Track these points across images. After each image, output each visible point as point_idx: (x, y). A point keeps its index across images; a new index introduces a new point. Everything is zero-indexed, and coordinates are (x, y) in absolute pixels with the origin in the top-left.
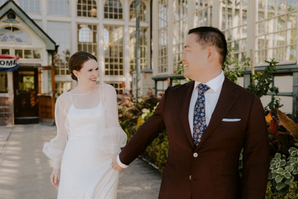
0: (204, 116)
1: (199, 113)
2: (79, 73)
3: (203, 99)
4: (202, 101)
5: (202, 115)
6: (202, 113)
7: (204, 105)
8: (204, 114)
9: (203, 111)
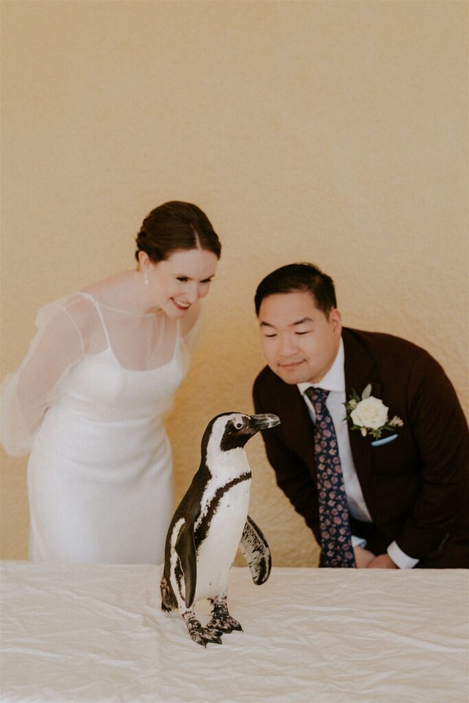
0: (337, 454)
1: (325, 449)
2: (151, 266)
3: (328, 420)
4: (327, 423)
5: (332, 452)
6: (332, 450)
7: (334, 432)
8: (335, 451)
9: (332, 444)
